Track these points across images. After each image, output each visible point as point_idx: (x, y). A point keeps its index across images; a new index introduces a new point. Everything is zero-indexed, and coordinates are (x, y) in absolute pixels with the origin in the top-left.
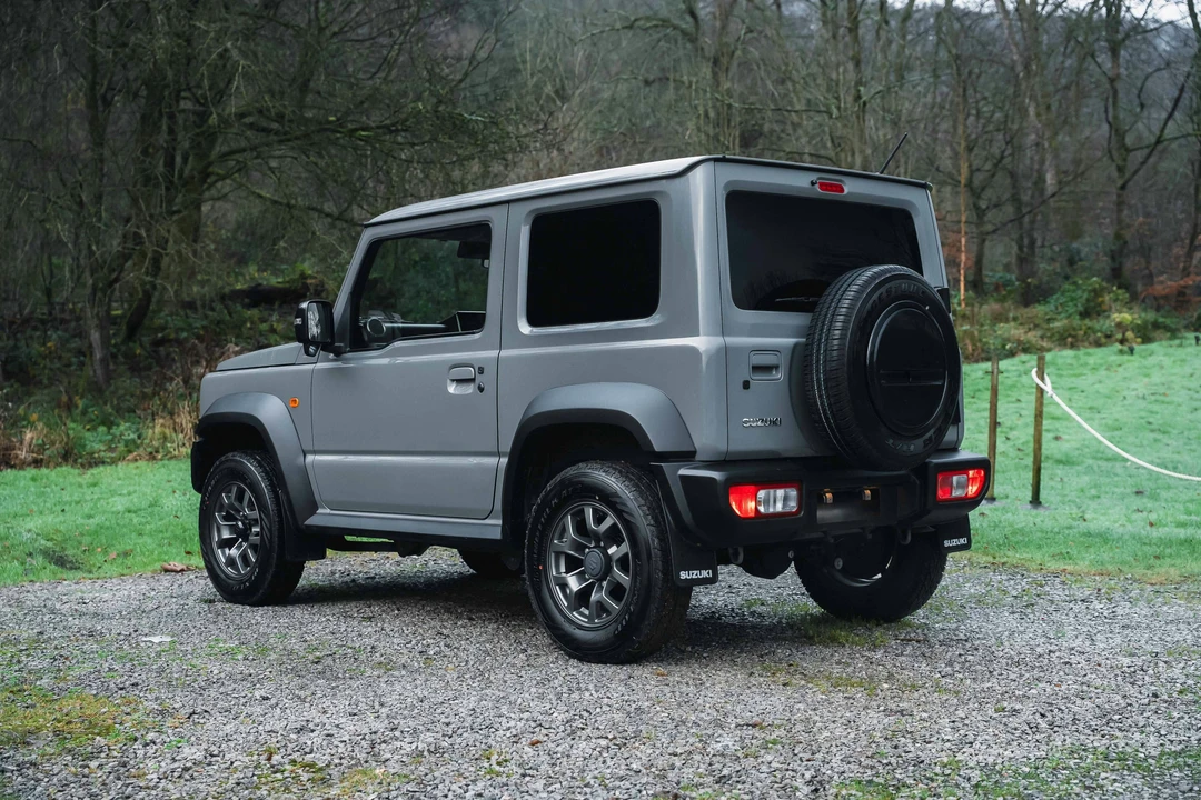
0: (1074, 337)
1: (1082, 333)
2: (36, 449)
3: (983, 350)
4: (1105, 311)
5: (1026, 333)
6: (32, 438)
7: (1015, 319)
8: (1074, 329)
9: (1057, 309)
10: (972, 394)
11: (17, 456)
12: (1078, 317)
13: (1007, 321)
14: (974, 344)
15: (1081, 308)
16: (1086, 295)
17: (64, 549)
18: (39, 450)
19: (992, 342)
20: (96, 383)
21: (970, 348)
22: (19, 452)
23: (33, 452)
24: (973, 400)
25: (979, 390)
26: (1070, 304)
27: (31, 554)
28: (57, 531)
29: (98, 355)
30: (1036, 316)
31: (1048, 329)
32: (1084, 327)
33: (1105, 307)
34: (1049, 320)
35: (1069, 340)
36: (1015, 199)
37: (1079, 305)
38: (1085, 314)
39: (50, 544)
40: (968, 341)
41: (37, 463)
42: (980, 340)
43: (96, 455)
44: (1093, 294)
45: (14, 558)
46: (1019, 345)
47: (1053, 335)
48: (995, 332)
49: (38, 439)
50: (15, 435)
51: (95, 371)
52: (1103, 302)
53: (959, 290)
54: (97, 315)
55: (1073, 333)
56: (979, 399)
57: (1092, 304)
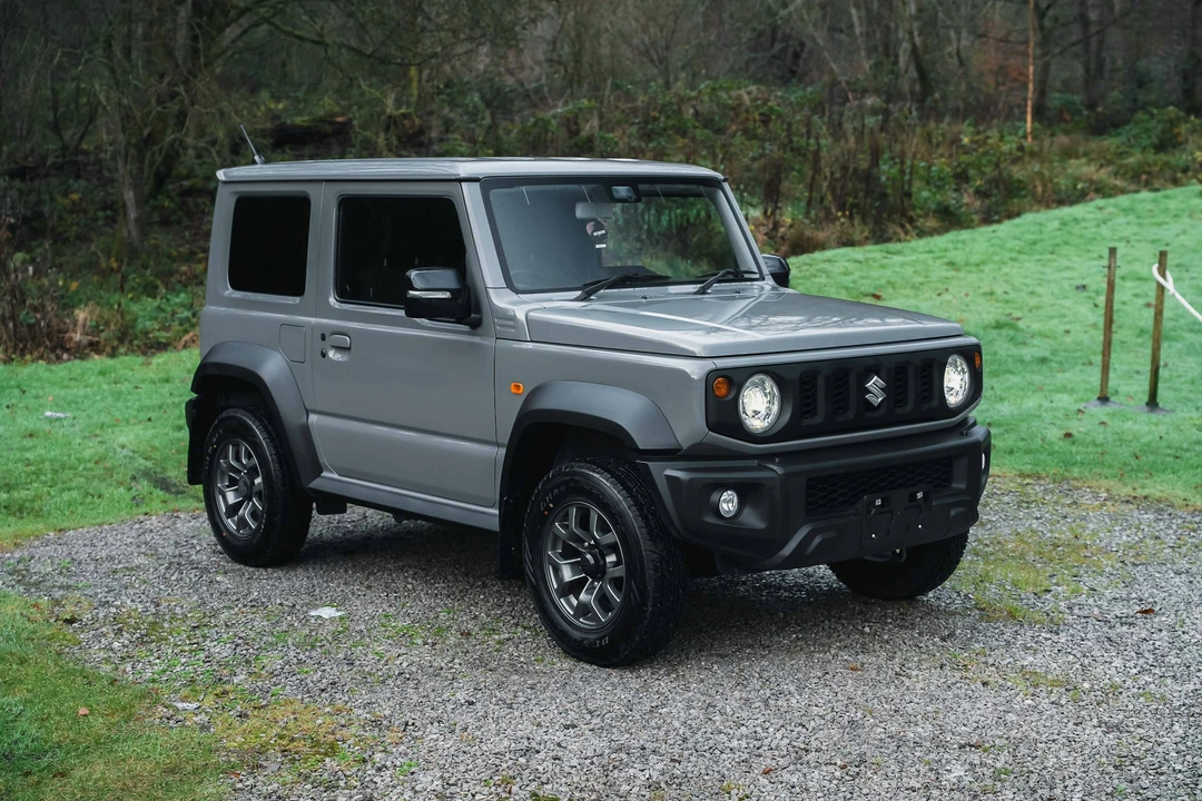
0: (1149, 173)
1: (1157, 169)
2: (90, 330)
3: (1054, 192)
4: (1181, 144)
5: (1098, 170)
6: (85, 319)
7: (1086, 154)
8: (1149, 165)
9: (1129, 141)
10: (1050, 249)
11: (71, 339)
12: (1153, 151)
13: (1077, 158)
14: (1044, 186)
15: (1155, 140)
16: (1160, 127)
17: (164, 470)
18: (93, 332)
19: (1063, 182)
20: (131, 244)
21: (1040, 189)
22: (73, 335)
23: (87, 334)
24: (1053, 257)
25: (1058, 245)
26: (1144, 136)
27: (134, 478)
28: (154, 448)
29: (132, 215)
30: (1108, 150)
31: (1121, 166)
32: (1159, 163)
33: (1181, 139)
34: (1121, 155)
35: (1144, 177)
36: (1084, 20)
37: (1154, 137)
38: (1161, 147)
39: (149, 464)
40: (1038, 183)
41: (95, 347)
42: (1051, 181)
43: (151, 335)
44: (1168, 125)
45: (120, 483)
46: (1091, 184)
47: (1126, 172)
48: (1065, 169)
49: (91, 320)
50: (68, 316)
51: (129, 232)
52: (1179, 134)
53: (1026, 121)
54: (131, 173)
55: (1147, 169)
56: (1059, 255)
57: (1168, 136)
